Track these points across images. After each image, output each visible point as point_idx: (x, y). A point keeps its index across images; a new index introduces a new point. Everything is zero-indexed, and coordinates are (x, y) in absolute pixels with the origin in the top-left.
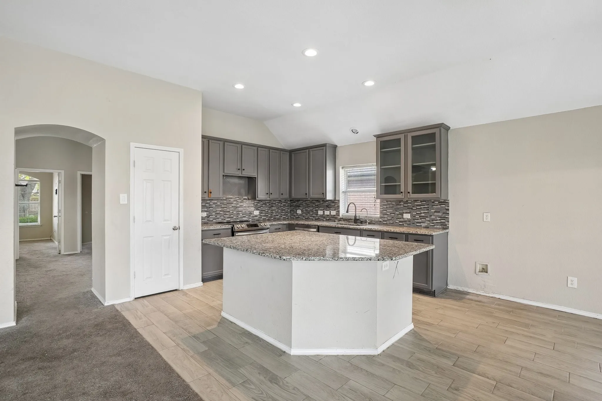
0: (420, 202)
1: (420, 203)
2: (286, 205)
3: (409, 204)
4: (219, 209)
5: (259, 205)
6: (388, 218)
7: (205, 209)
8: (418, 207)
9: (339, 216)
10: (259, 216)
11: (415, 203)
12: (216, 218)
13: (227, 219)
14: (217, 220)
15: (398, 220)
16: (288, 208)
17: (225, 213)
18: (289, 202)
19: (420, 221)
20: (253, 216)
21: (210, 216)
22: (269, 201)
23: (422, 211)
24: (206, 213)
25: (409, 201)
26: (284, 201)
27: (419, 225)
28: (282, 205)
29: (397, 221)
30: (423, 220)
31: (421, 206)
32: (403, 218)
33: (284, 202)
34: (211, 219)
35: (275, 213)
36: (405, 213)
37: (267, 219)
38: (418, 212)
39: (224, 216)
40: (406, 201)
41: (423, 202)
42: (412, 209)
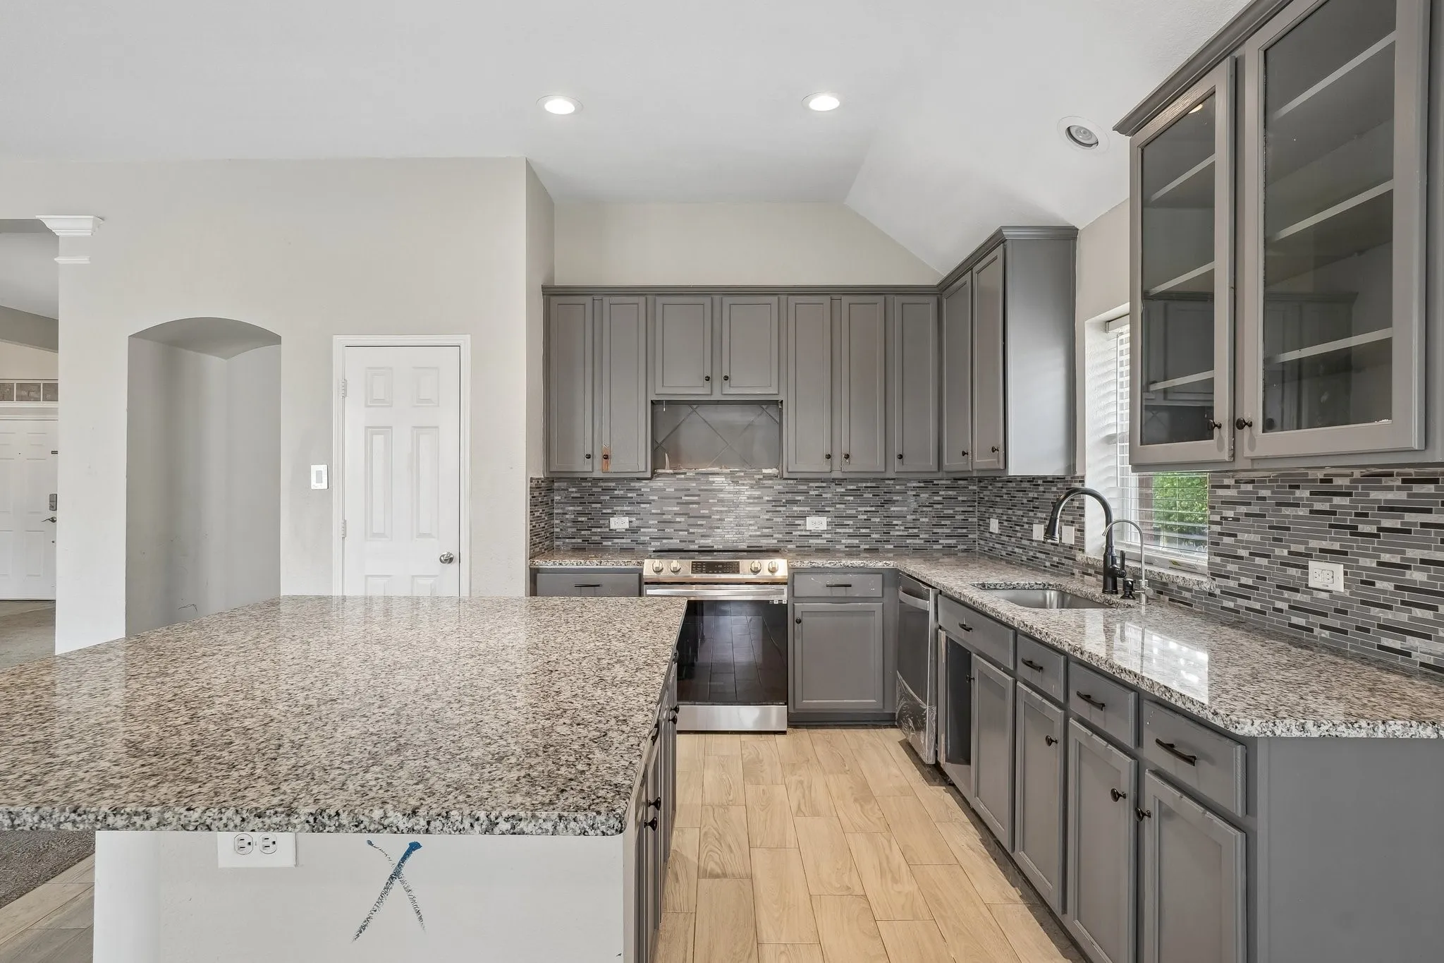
0: (1399, 488)
1: (1403, 495)
2: (960, 498)
3: (1337, 500)
4: (670, 509)
5: (829, 496)
6: (1244, 580)
7: (626, 508)
8: (1386, 523)
9: (1083, 551)
10: (829, 536)
11: (1374, 495)
12: (660, 534)
13: (702, 541)
14: (665, 541)
15: (1286, 594)
16: (971, 509)
17: (692, 521)
18: (975, 488)
19: (1403, 617)
20: (804, 533)
21: (642, 530)
22: (874, 485)
23: (1411, 553)
24: (627, 519)
25: (1338, 481)
26: (949, 482)
27: (1397, 645)
28: (936, 498)
29: (1279, 605)
30: (1418, 612)
31: (1410, 517)
32: (1307, 586)
33: (948, 488)
34: (642, 538)
35: (902, 528)
36: (1320, 559)
37: (863, 547)
38: (1386, 557)
39: (691, 530)
40: (1322, 481)
41: (1417, 489)
42: (1353, 530)
